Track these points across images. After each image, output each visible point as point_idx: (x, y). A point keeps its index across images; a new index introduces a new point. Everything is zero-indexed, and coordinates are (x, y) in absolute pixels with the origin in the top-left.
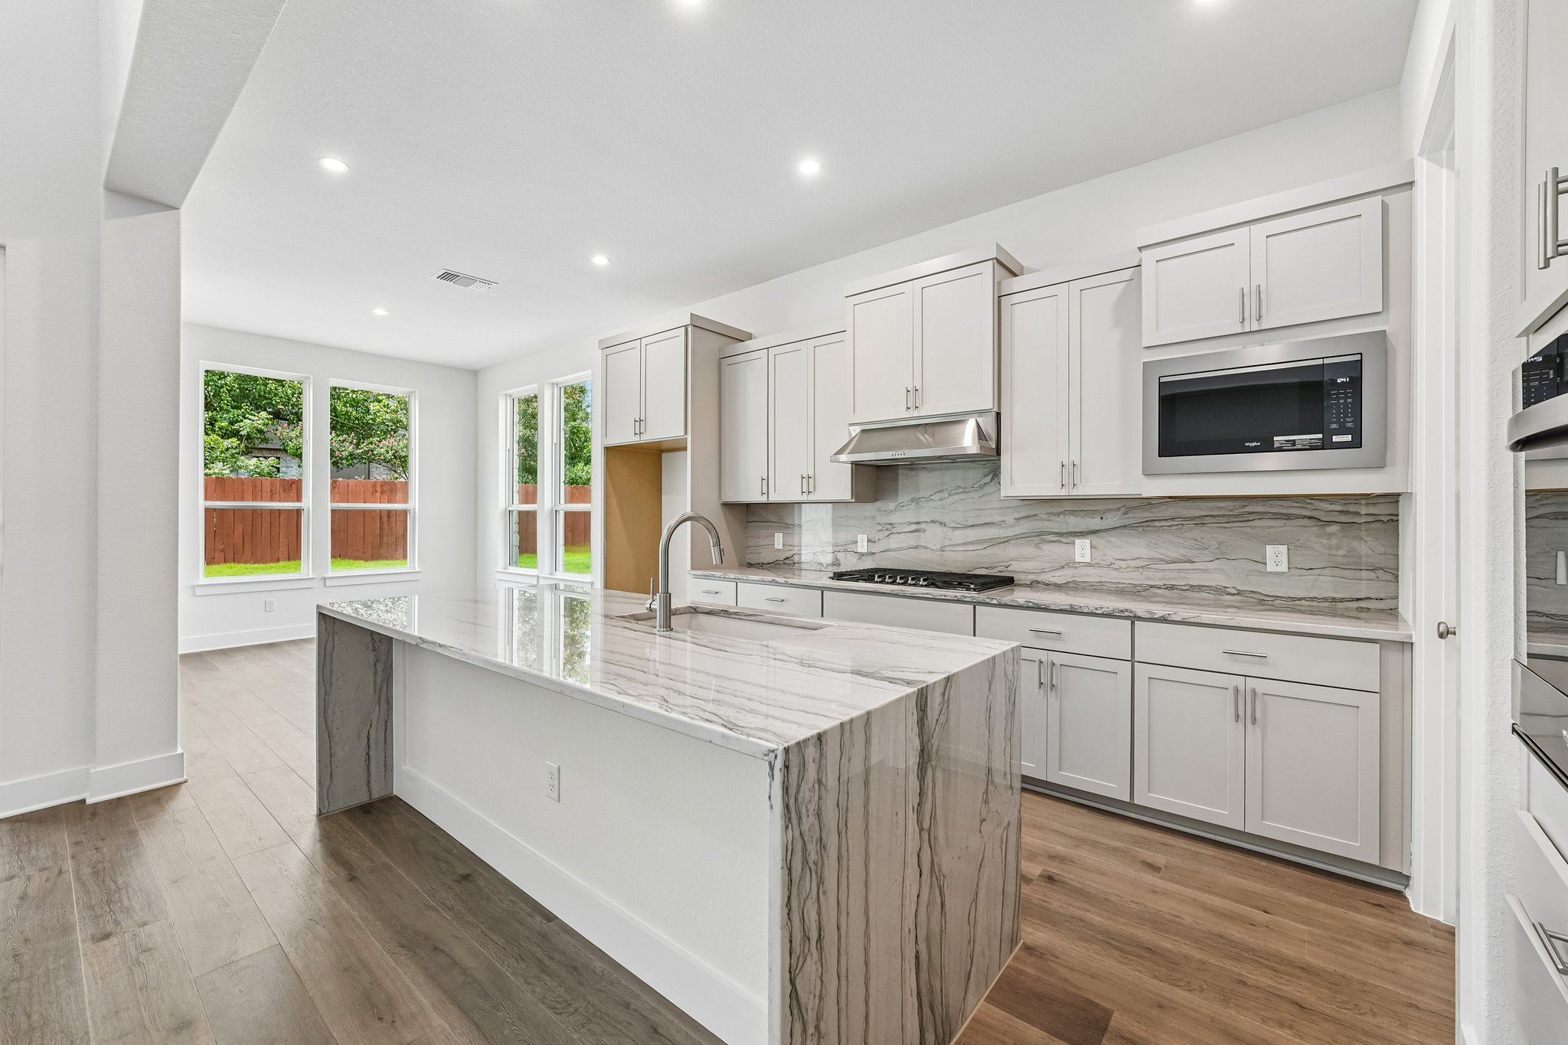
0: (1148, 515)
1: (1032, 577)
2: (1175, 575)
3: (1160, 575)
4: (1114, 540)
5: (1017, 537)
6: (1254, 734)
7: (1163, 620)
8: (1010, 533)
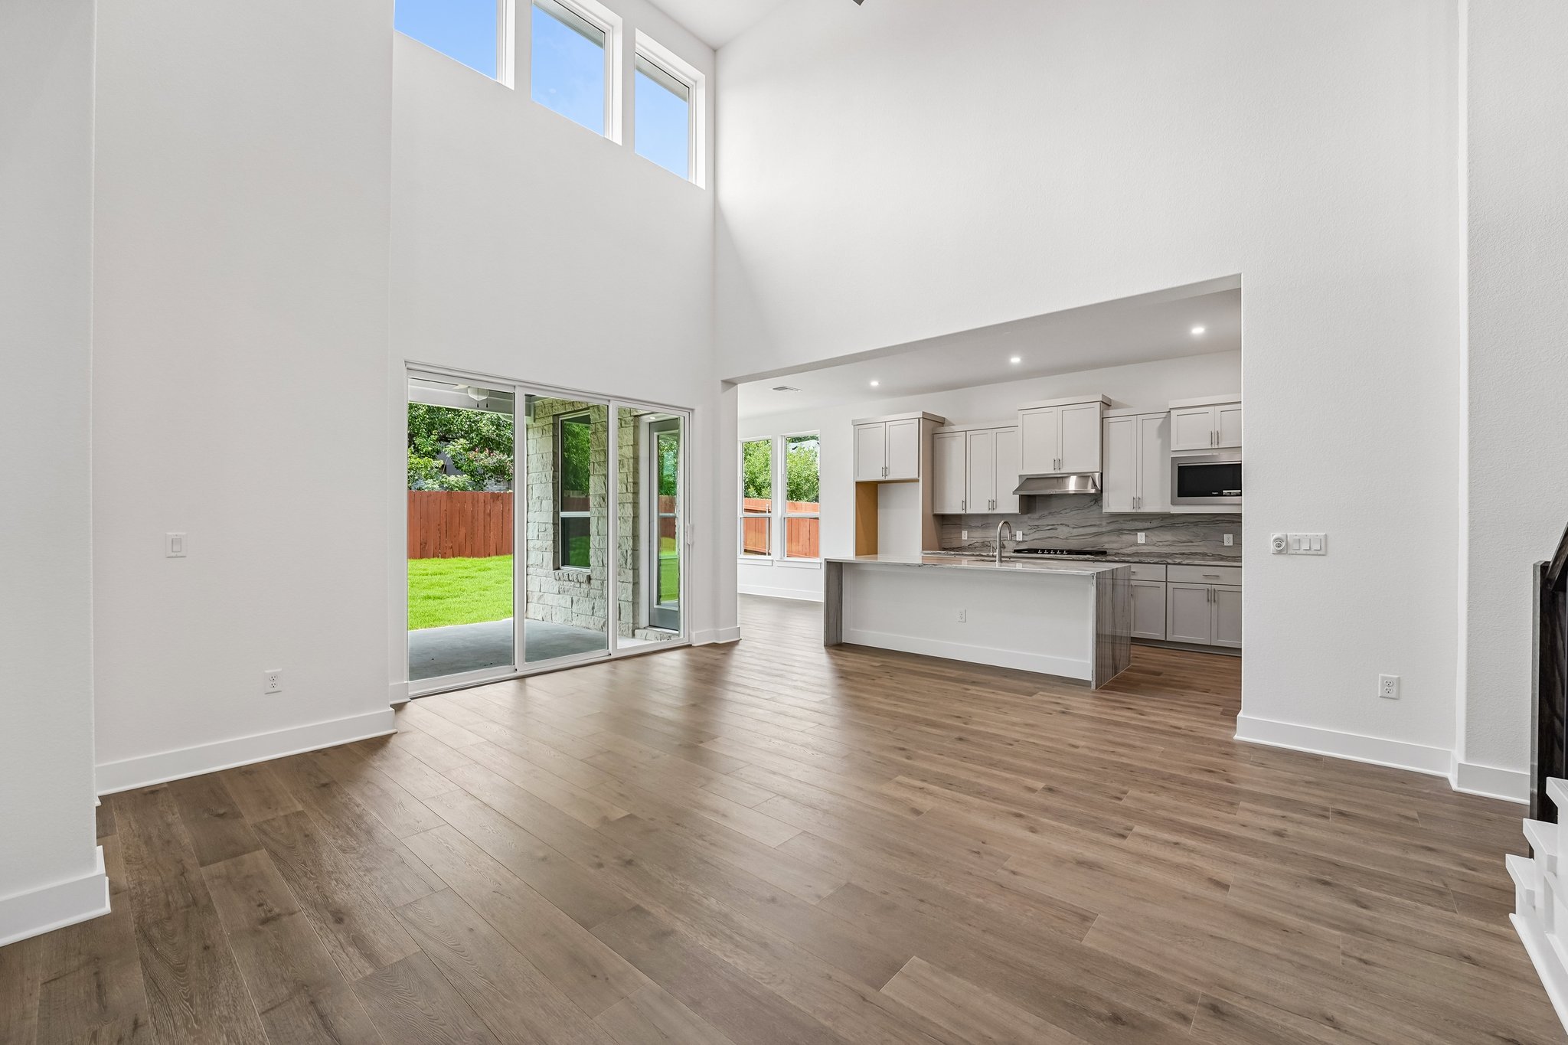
0: (1172, 521)
1: (1115, 551)
2: (1184, 548)
3: (1178, 548)
4: (1156, 532)
5: (1109, 532)
6: (1215, 607)
7: (1179, 564)
8: (1104, 530)
